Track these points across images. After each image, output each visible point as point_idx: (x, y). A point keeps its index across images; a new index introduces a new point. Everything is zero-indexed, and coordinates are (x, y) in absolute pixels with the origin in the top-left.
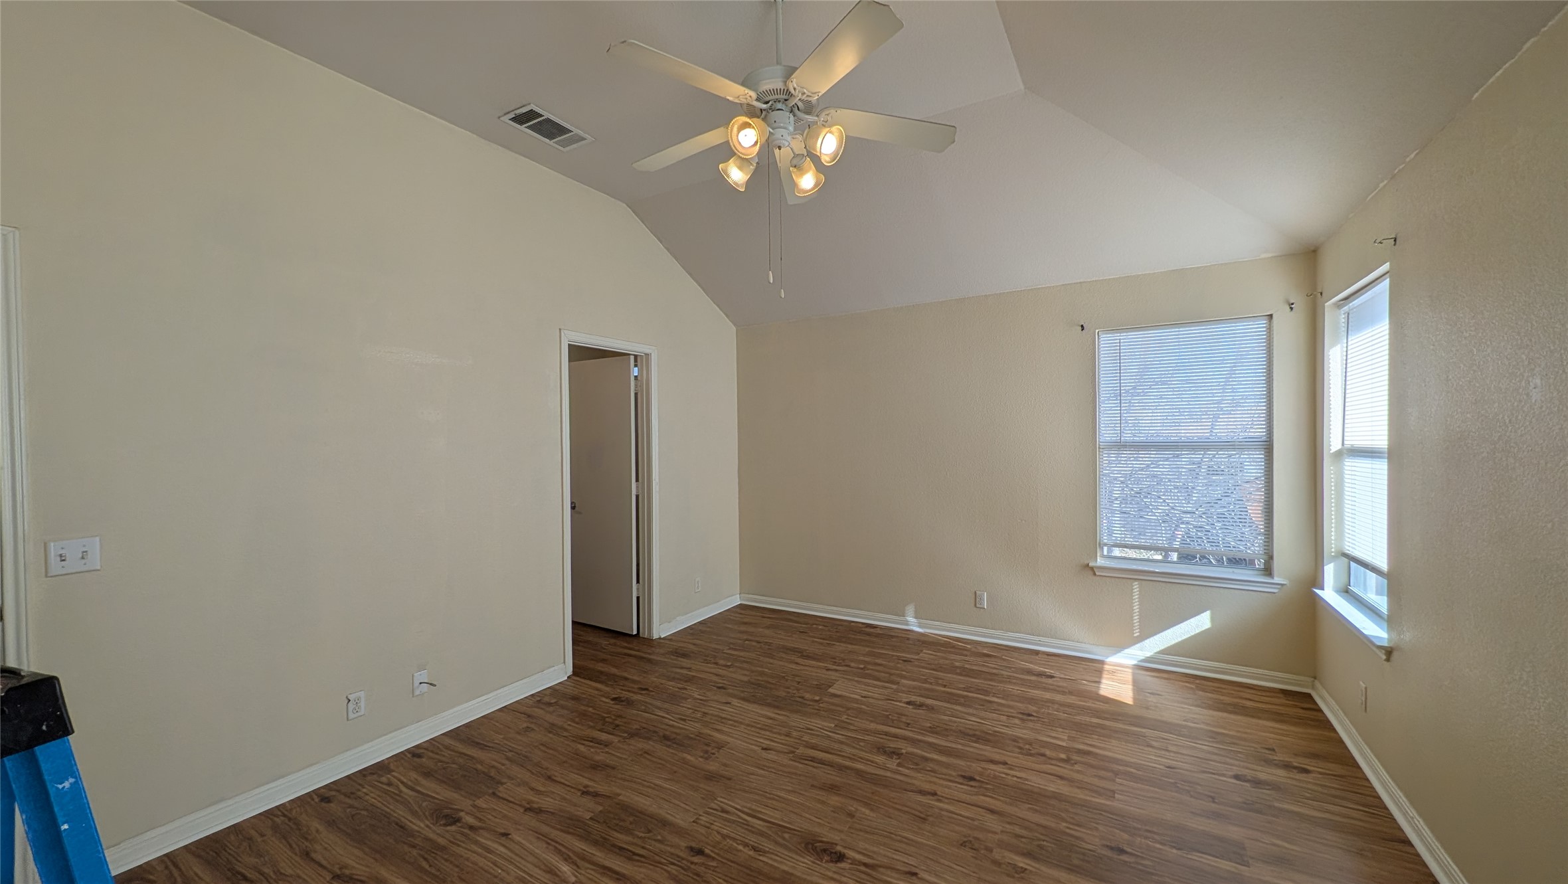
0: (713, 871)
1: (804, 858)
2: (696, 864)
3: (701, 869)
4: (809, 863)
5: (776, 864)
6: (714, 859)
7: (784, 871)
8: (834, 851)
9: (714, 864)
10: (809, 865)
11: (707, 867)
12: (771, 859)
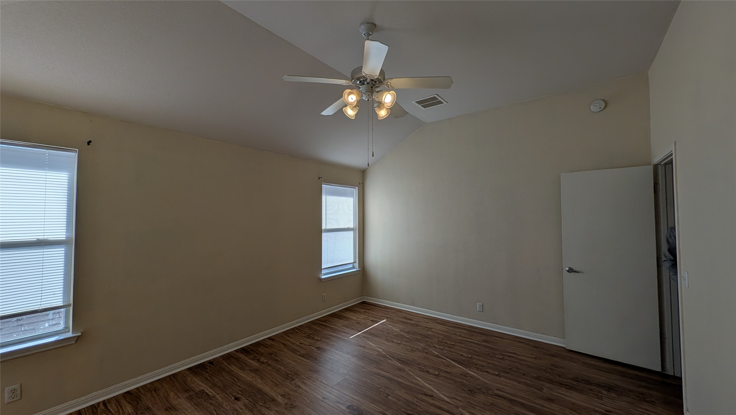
0: (402, 407)
1: (364, 409)
2: (410, 410)
3: (408, 408)
4: (363, 406)
5: (377, 407)
6: (403, 412)
7: (373, 404)
8: (351, 410)
9: (402, 410)
10: (363, 405)
11: (405, 409)
12: (378, 409)
